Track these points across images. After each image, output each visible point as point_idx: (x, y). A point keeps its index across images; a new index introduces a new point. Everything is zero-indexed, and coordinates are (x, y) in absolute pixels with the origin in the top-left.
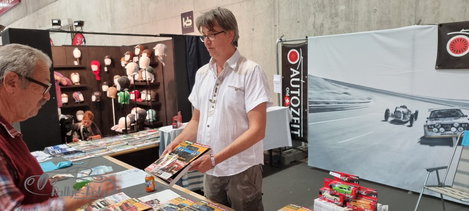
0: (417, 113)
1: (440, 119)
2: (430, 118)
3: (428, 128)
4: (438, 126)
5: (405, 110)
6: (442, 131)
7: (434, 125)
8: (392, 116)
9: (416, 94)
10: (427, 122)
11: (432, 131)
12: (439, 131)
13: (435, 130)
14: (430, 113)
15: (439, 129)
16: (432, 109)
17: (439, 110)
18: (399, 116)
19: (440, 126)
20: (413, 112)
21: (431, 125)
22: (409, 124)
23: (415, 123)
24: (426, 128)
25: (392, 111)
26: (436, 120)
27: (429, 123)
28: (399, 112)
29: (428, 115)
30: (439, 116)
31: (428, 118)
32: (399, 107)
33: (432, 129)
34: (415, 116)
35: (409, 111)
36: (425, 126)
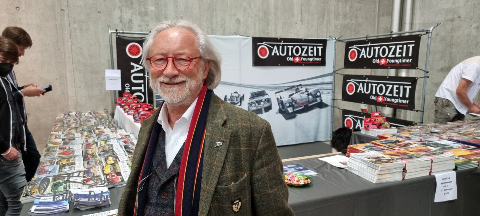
0: (243, 95)
1: (256, 98)
2: (251, 98)
3: (250, 105)
4: (255, 102)
5: (237, 95)
6: (257, 105)
7: (253, 103)
8: (229, 100)
9: (242, 83)
10: (249, 101)
11: (252, 106)
12: (255, 106)
13: (253, 105)
14: (250, 95)
15: (255, 104)
16: (251, 92)
17: (255, 92)
18: (233, 100)
19: (256, 102)
20: (242, 95)
21: (251, 103)
22: (239, 104)
23: (243, 102)
24: (249, 105)
25: (229, 97)
26: (254, 99)
27: (251, 101)
28: (233, 96)
29: (249, 96)
30: (255, 96)
31: (249, 98)
32: (233, 93)
33: (252, 105)
34: (242, 98)
35: (239, 95)
36: (248, 104)
